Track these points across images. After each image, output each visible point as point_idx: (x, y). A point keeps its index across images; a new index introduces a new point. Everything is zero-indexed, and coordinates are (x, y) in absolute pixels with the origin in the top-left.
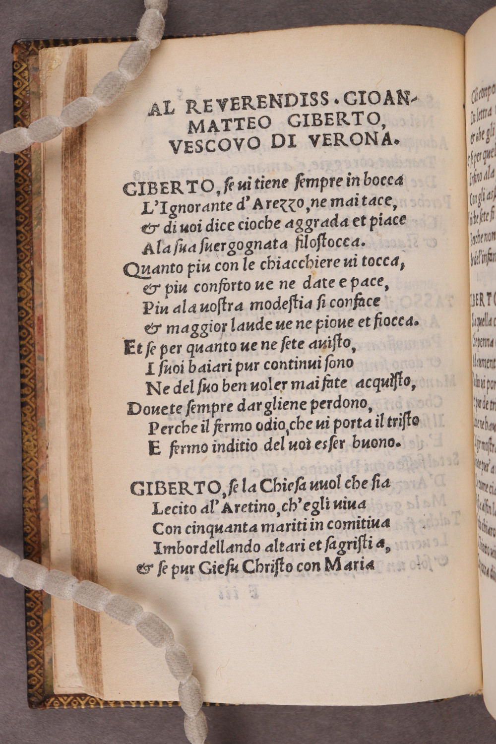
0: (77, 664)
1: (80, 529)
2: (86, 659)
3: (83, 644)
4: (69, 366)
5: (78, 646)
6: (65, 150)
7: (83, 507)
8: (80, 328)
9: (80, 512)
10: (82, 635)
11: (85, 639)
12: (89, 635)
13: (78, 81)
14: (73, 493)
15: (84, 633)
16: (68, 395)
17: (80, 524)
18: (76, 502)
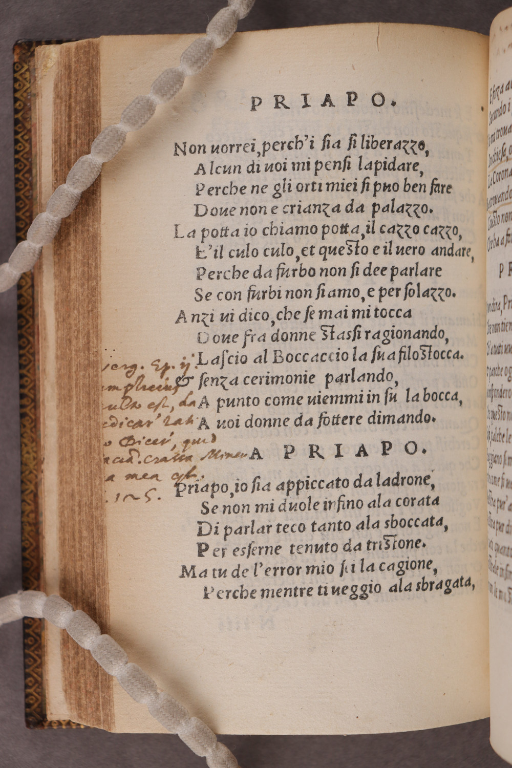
0: (63, 689)
1: (67, 547)
2: (70, 684)
3: (68, 668)
5: (64, 671)
8: (68, 337)
10: (66, 658)
12: (74, 658)
13: (66, 81)
17: (67, 542)
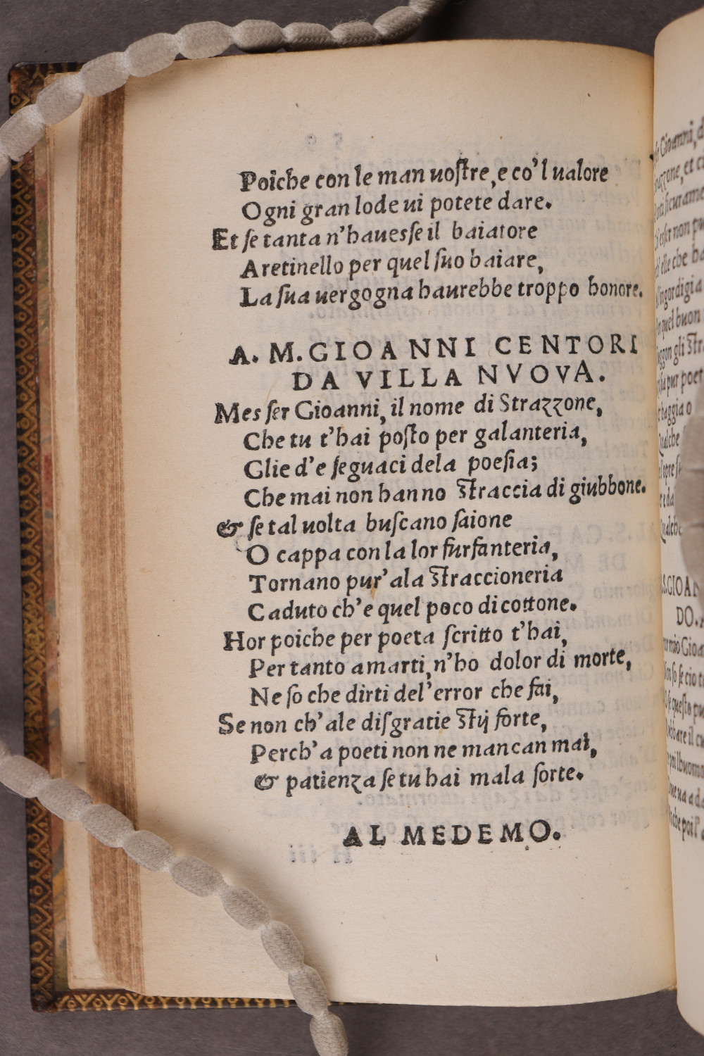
4: (85, 523)
6: (81, 216)
7: (103, 720)
9: (98, 728)
11: (104, 907)
14: (90, 702)
15: (103, 898)
16: (83, 563)
18: (93, 715)
